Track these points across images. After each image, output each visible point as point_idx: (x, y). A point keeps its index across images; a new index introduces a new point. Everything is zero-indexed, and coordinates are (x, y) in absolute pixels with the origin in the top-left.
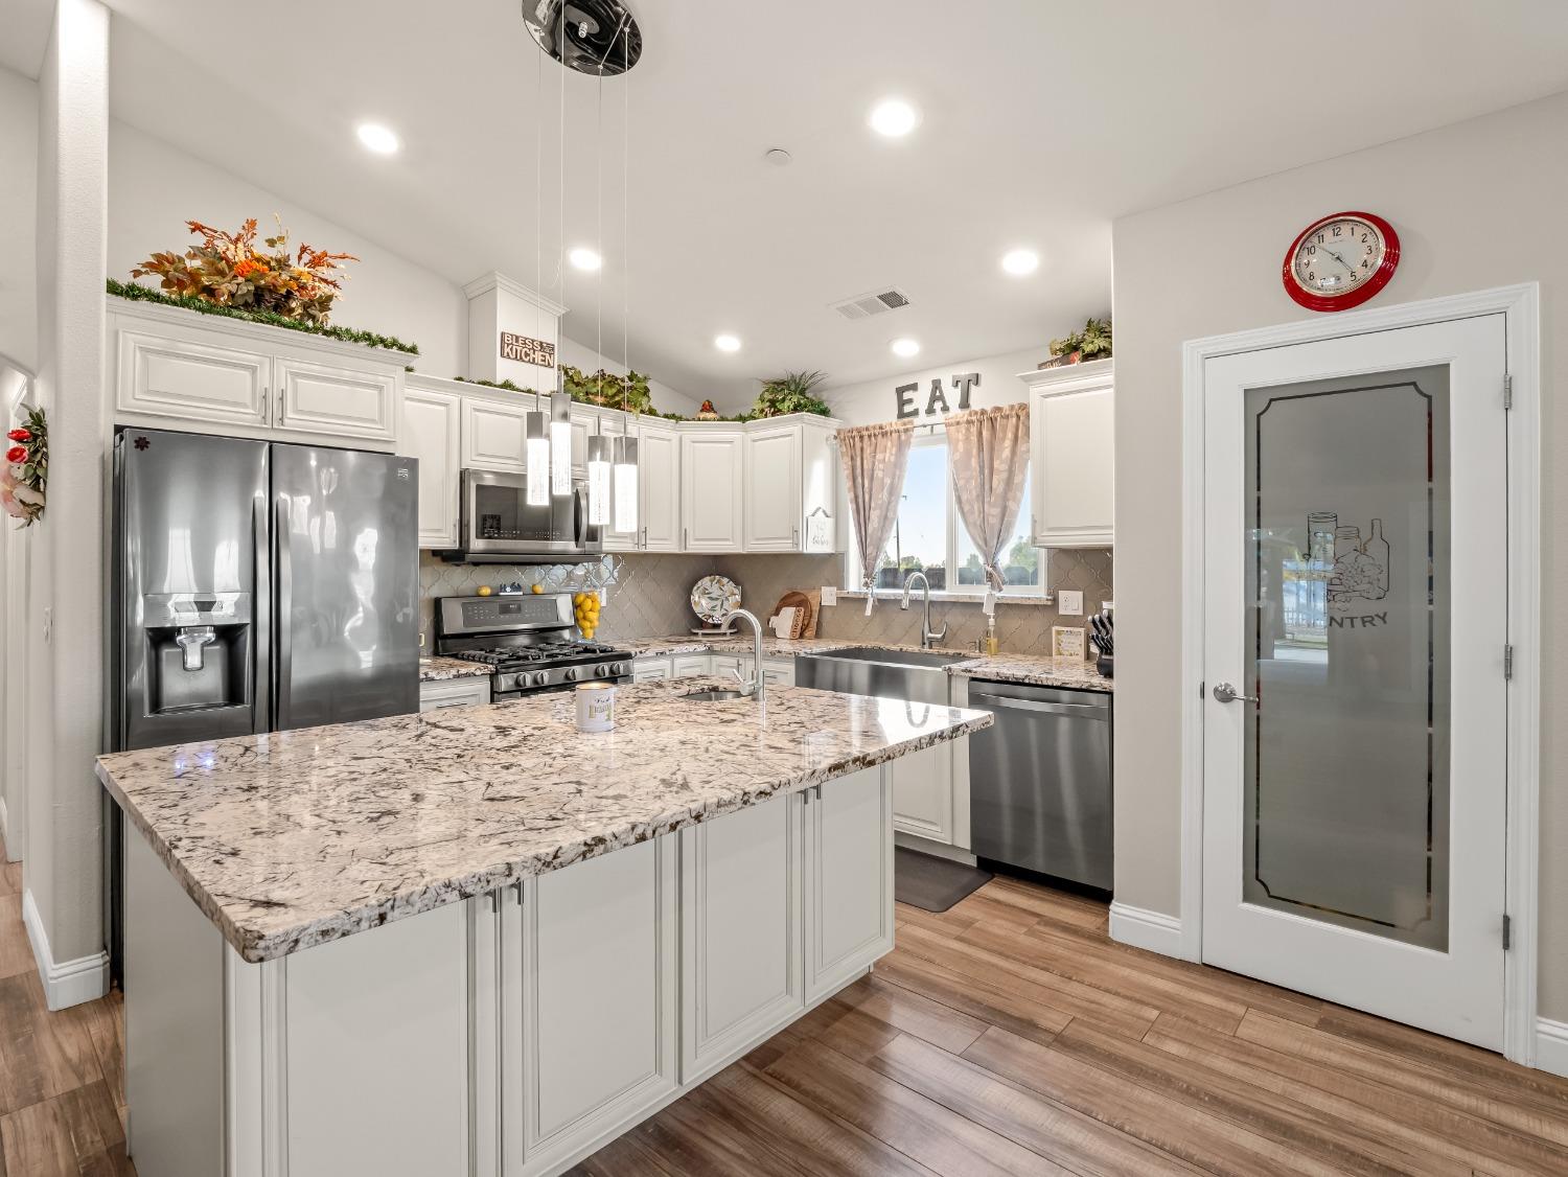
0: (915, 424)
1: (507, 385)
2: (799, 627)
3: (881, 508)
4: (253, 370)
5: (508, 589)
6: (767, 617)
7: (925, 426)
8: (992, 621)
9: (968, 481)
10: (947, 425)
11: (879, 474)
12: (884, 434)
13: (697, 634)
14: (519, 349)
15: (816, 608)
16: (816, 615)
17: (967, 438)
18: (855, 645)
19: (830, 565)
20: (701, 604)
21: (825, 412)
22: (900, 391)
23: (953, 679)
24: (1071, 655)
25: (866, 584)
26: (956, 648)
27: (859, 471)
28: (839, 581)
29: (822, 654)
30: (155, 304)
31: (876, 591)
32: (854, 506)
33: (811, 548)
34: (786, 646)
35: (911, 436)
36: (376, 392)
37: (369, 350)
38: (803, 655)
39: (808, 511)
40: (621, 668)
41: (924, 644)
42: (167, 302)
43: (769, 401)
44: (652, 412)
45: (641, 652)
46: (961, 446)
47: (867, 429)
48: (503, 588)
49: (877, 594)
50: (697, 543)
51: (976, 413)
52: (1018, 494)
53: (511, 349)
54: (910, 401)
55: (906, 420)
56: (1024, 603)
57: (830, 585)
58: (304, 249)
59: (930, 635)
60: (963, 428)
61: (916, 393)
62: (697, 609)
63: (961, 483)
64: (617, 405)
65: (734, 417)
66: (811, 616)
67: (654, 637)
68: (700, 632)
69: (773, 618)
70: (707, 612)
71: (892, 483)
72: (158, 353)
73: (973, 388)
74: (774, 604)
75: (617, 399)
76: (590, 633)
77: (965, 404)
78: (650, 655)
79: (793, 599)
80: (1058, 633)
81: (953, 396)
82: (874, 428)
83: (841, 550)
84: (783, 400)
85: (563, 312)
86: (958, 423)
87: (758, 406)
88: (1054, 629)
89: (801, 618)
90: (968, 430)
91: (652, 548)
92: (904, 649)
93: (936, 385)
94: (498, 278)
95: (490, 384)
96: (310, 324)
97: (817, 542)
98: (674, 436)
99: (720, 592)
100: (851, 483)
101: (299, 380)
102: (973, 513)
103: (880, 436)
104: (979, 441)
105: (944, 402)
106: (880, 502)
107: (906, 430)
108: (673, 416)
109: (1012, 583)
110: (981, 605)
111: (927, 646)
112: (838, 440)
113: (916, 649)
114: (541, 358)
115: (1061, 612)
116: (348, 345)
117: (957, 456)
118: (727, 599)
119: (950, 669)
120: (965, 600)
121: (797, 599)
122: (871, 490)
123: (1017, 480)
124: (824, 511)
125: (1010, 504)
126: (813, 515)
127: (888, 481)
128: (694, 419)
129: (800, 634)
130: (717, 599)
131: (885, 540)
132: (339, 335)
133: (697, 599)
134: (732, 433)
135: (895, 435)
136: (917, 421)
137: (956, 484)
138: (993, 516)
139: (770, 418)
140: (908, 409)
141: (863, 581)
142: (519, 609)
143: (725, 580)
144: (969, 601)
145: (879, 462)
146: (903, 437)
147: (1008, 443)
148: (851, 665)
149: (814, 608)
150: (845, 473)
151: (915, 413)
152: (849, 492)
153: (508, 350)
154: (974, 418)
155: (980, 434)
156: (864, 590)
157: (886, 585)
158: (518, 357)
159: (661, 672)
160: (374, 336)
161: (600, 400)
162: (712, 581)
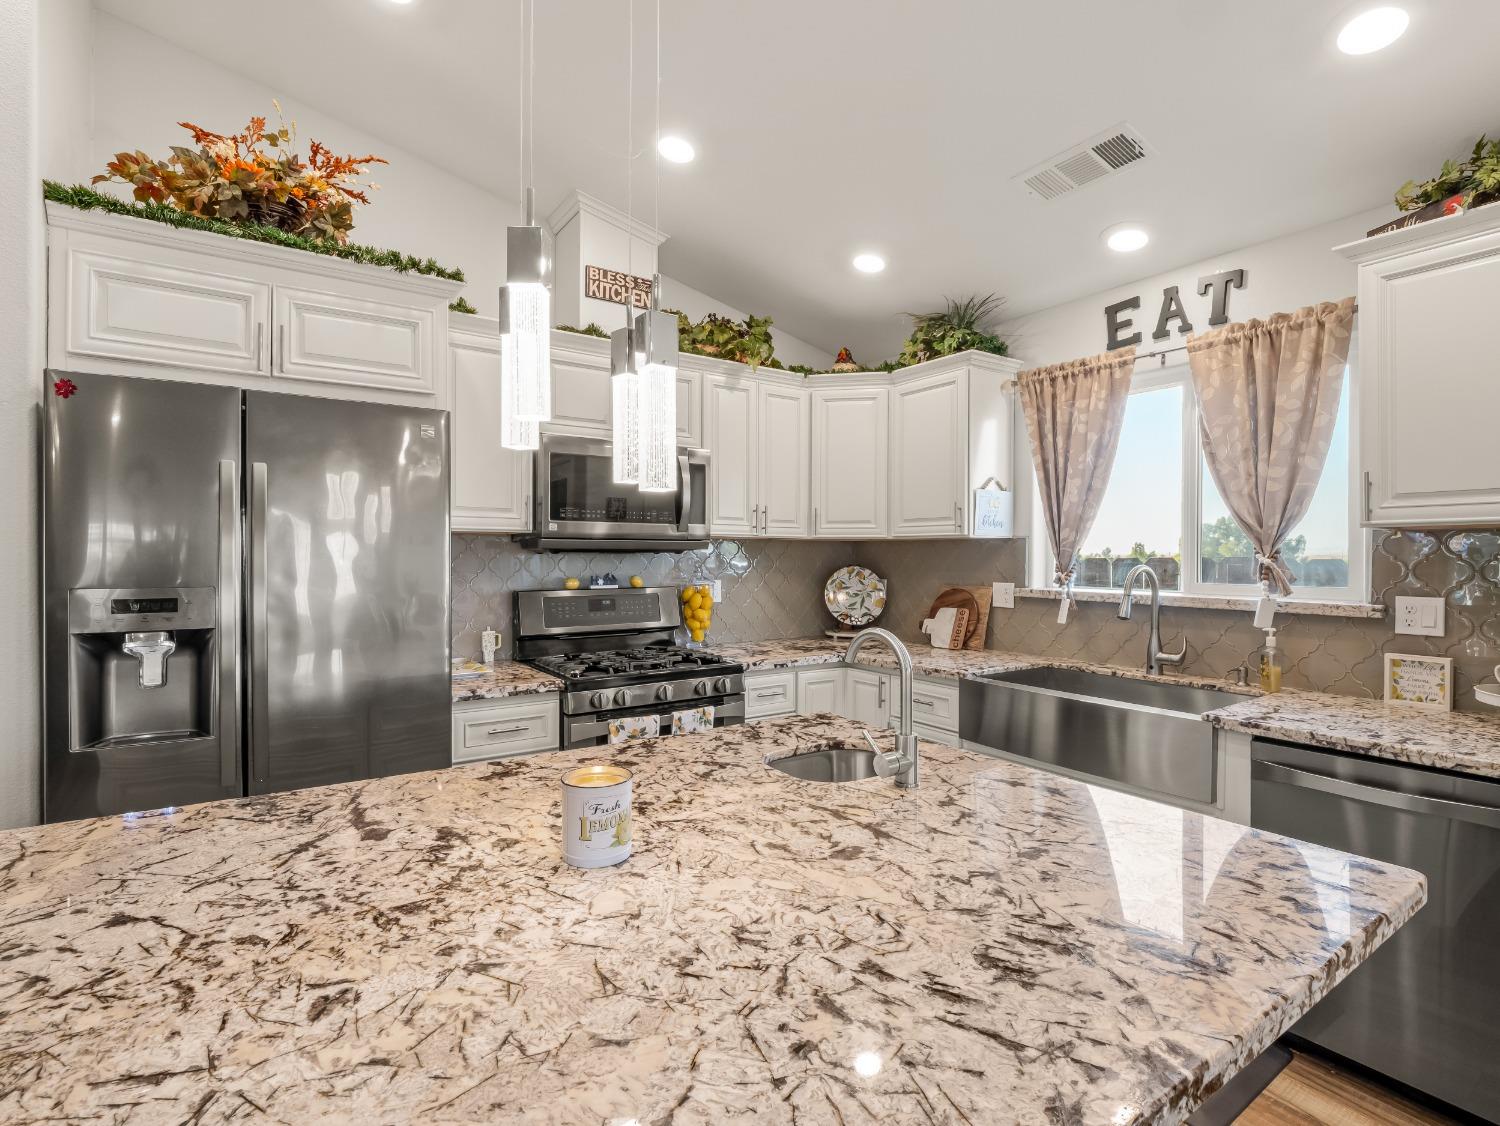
0: (1138, 354)
1: (592, 330)
2: (962, 635)
3: (1083, 477)
4: (246, 300)
5: (601, 582)
6: (920, 619)
7: (1153, 355)
8: (1271, 641)
9: (1228, 429)
10: (1191, 350)
11: (1079, 428)
12: (1088, 373)
13: (831, 637)
14: (608, 286)
15: (985, 610)
16: (985, 619)
17: (1227, 366)
18: (1041, 662)
19: (1007, 554)
20: (838, 599)
21: (1000, 350)
22: (1112, 311)
23: (1221, 734)
24: (1420, 700)
25: (1059, 581)
26: (1203, 676)
27: (1048, 426)
28: (1018, 575)
29: (996, 677)
30: (113, 214)
31: (1073, 589)
32: (1042, 475)
33: (981, 530)
34: (946, 662)
35: (1131, 370)
36: (407, 331)
37: (397, 276)
38: (970, 677)
39: (977, 482)
40: (728, 685)
41: (1151, 667)
42: (128, 213)
43: (924, 342)
44: (776, 364)
45: (755, 664)
46: (1216, 380)
47: (1062, 368)
48: (594, 580)
49: (1075, 594)
50: (829, 526)
51: (1242, 327)
52: (1321, 443)
53: (598, 287)
54: (1128, 323)
55: (1122, 350)
56: (1328, 613)
57: (1005, 580)
58: (315, 149)
59: (1161, 655)
60: (1219, 351)
61: (1136, 311)
62: (831, 608)
63: (1216, 433)
64: (730, 355)
65: (878, 365)
66: (978, 620)
67: (779, 639)
68: (836, 635)
69: (927, 622)
70: (844, 611)
71: (1100, 439)
72: (118, 278)
73: (1233, 290)
74: (929, 603)
75: (730, 346)
76: (700, 635)
77: (1219, 318)
78: (767, 667)
79: (951, 597)
80: (1394, 663)
81: (1199, 310)
82: (1072, 365)
83: (1021, 534)
84: (943, 338)
85: (663, 240)
86: (1210, 345)
87: (910, 349)
88: (1388, 657)
89: (964, 622)
90: (1227, 353)
91: (774, 532)
92: (1120, 673)
93: (1171, 295)
94: (580, 198)
95: (572, 330)
96: (319, 242)
97: (988, 520)
98: (803, 393)
99: (860, 587)
100: (1037, 443)
101: (307, 315)
102: (1236, 476)
103: (1082, 376)
104: (1247, 369)
105: (1184, 320)
106: (1080, 467)
107: (1125, 363)
108: (801, 369)
109: (1308, 581)
110: (1251, 614)
111: (1155, 670)
112: (1018, 387)
113: (1139, 674)
114: (635, 297)
115: (1398, 630)
116: (368, 270)
117: (1209, 394)
118: (869, 595)
119: (1217, 719)
120: (1220, 606)
121: (959, 597)
122: (1067, 451)
123: (1320, 421)
124: (998, 484)
125: (1308, 462)
126: (983, 488)
127: (1093, 437)
128: (827, 372)
129: (964, 642)
130: (857, 595)
131: (1088, 520)
132: (357, 257)
133: (831, 596)
134: (872, 388)
135: (1105, 373)
136: (1139, 349)
137: (1206, 436)
138: (1274, 480)
139: (924, 363)
140: (1122, 335)
141: (1055, 575)
142: (613, 607)
143: (867, 572)
144: (1227, 607)
145: (1081, 411)
146: (1118, 374)
147: (1302, 366)
148: (1033, 696)
149: (982, 611)
150: (1027, 431)
151: (1136, 339)
152: (1035, 455)
153: (595, 288)
154: (1239, 334)
155: (1250, 358)
156: (1056, 587)
157: (1091, 581)
158: (607, 296)
159: (780, 691)
160: (404, 257)
161: (710, 349)
162: (850, 573)
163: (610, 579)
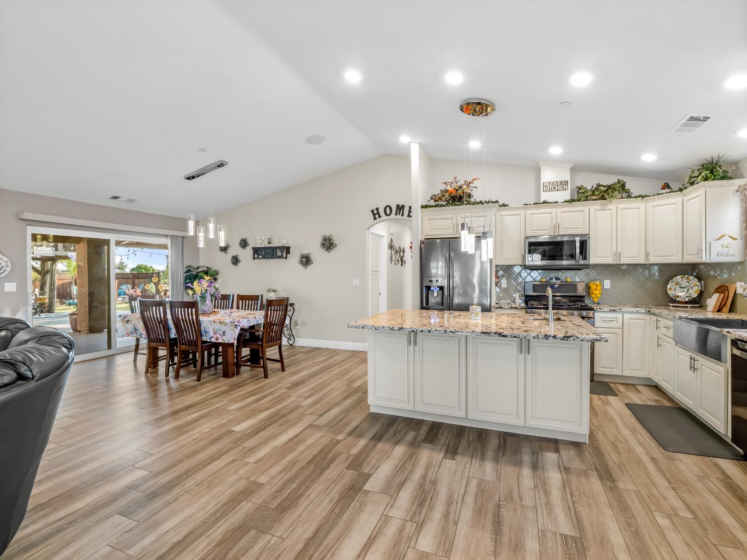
1: (545, 202)
2: (719, 306)
4: (452, 219)
5: (554, 280)
13: (670, 306)
14: (551, 187)
16: (731, 299)
20: (674, 290)
33: (715, 259)
37: (482, 206)
42: (433, 207)
45: (600, 309)
48: (551, 279)
50: (655, 258)
57: (741, 281)
58: (466, 181)
62: (670, 293)
64: (602, 198)
65: (677, 189)
66: (727, 299)
68: (672, 305)
69: (708, 300)
70: (677, 294)
72: (433, 219)
75: (601, 195)
76: (596, 300)
78: (606, 310)
79: (719, 289)
85: (572, 166)
87: (688, 181)
89: (721, 300)
91: (626, 261)
96: (465, 203)
97: (722, 255)
98: (642, 206)
99: (688, 284)
101: (463, 219)
108: (640, 196)
112: (738, 192)
114: (561, 188)
118: (692, 288)
121: (722, 289)
124: (730, 237)
126: (718, 240)
128: (656, 195)
129: (719, 308)
130: (685, 288)
132: (473, 204)
133: (671, 287)
143: (692, 278)
149: (730, 294)
153: (546, 188)
158: (550, 190)
159: (615, 319)
160: (483, 201)
161: (594, 197)
162: (682, 278)
163: (557, 279)
